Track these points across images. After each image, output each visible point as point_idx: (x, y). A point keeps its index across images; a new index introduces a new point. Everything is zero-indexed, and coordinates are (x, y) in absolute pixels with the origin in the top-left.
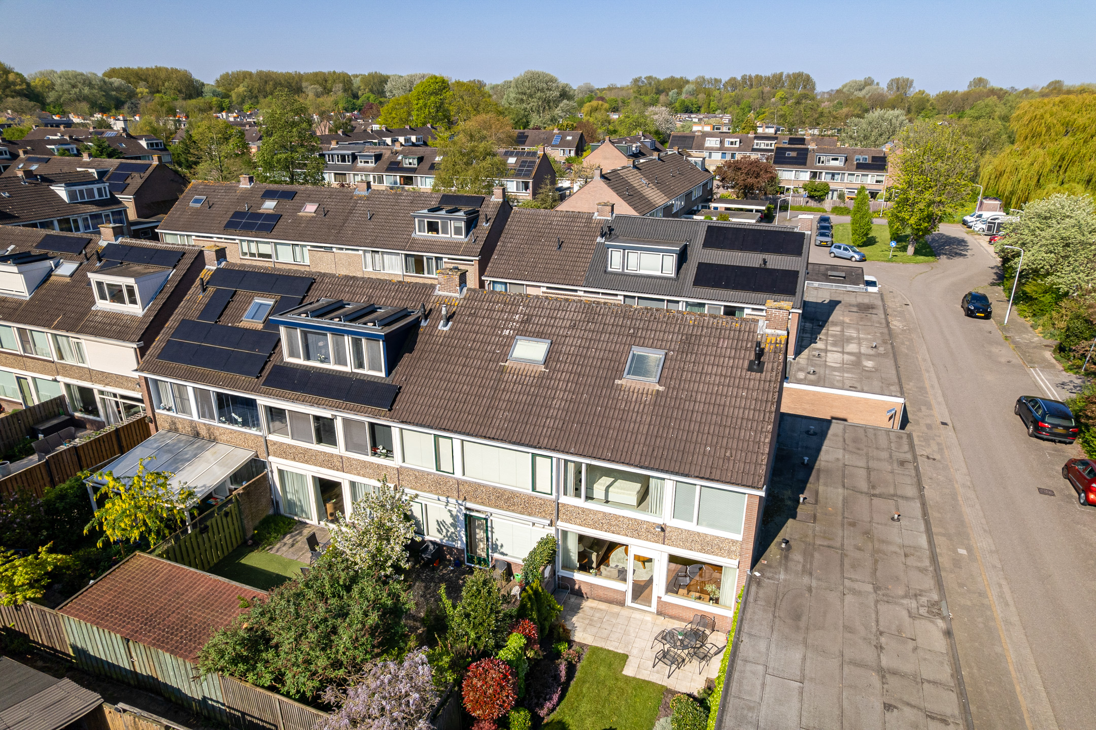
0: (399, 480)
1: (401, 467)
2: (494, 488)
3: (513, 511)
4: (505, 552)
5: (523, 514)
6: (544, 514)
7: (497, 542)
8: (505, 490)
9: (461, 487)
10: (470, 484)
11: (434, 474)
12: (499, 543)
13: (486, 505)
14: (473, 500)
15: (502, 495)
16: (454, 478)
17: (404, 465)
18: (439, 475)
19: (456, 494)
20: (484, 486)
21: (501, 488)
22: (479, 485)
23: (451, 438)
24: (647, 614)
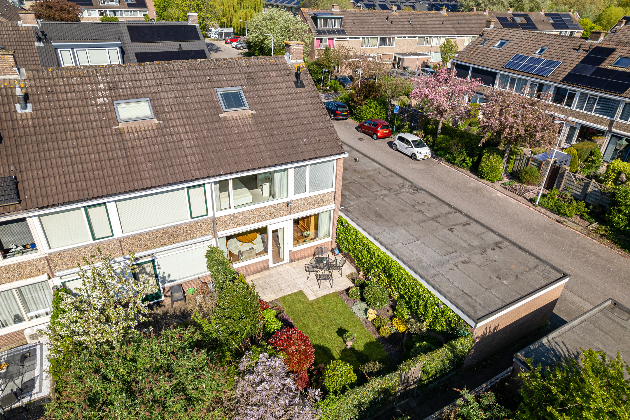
0: (50, 268)
1: (50, 254)
2: (157, 230)
3: (177, 242)
4: (173, 279)
5: (187, 240)
6: (204, 232)
7: (165, 275)
8: (167, 228)
9: (124, 244)
10: (132, 237)
11: (93, 245)
12: (166, 275)
13: (152, 249)
14: (138, 249)
15: (165, 234)
16: (115, 239)
17: (51, 251)
18: (99, 243)
19: (119, 252)
20: (147, 233)
21: (163, 229)
22: (142, 234)
23: (104, 203)
24: (285, 266)
